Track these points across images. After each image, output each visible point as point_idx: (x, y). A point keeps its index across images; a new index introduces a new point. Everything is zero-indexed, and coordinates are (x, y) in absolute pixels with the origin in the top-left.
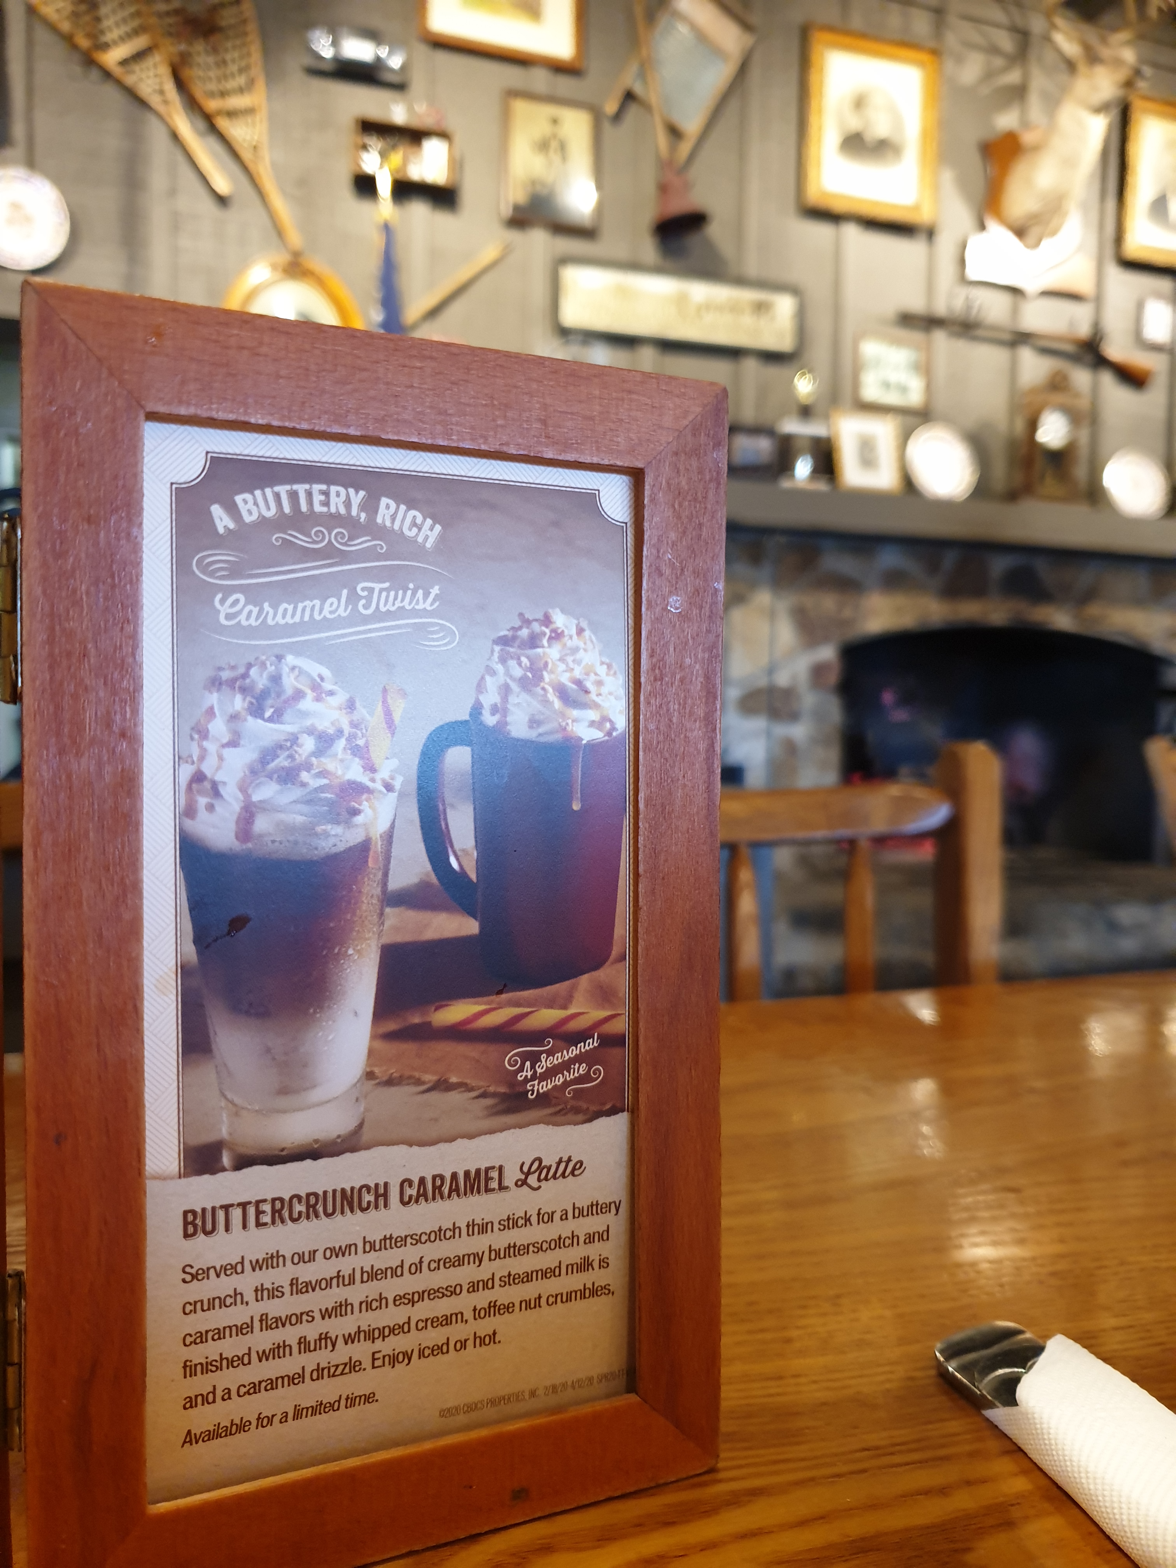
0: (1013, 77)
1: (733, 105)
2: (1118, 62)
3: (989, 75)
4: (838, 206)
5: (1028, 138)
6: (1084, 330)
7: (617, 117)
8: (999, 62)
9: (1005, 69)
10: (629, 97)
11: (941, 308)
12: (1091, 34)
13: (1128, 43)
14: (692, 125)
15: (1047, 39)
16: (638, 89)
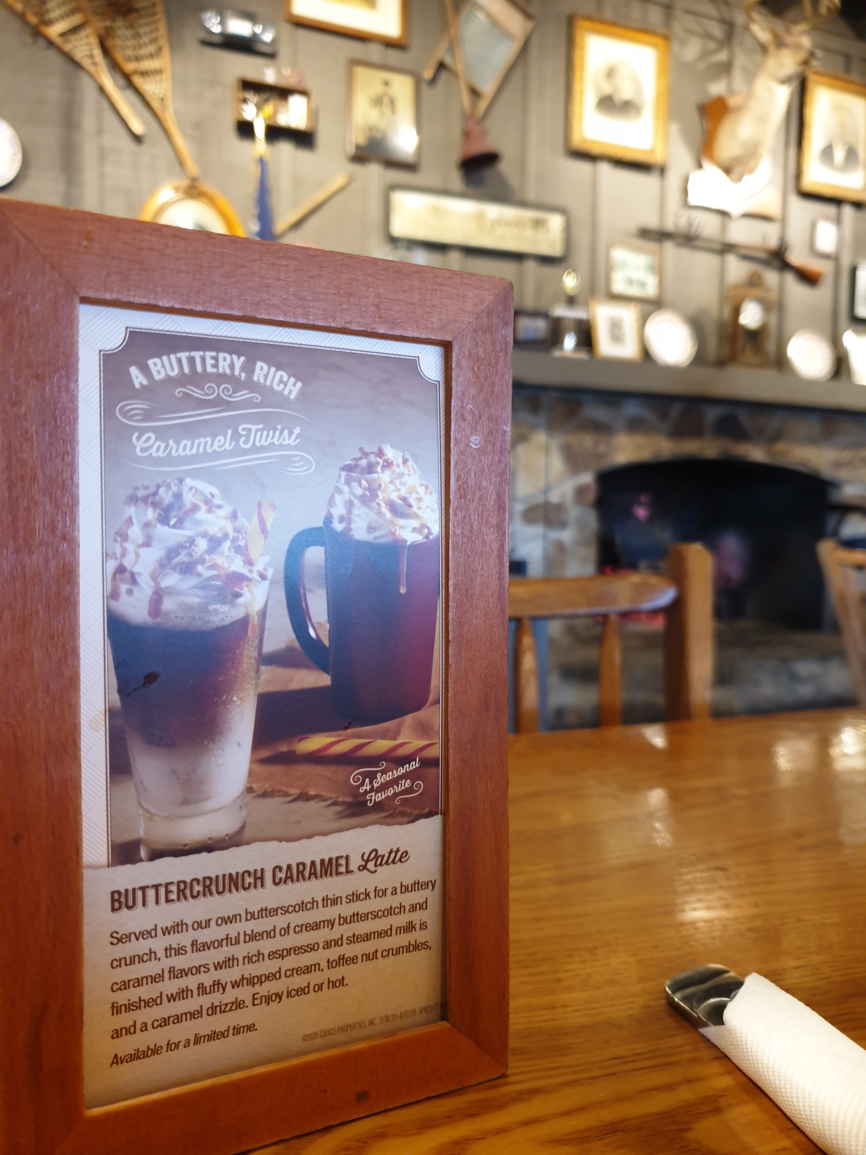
0: (722, 56)
1: (518, 73)
2: (798, 47)
3: (704, 54)
4: (596, 150)
5: (733, 101)
6: (773, 243)
7: (433, 81)
8: (712, 45)
9: (716, 51)
10: (441, 66)
11: (670, 225)
12: (778, 25)
13: (805, 32)
14: (488, 88)
15: (747, 28)
16: (448, 60)
